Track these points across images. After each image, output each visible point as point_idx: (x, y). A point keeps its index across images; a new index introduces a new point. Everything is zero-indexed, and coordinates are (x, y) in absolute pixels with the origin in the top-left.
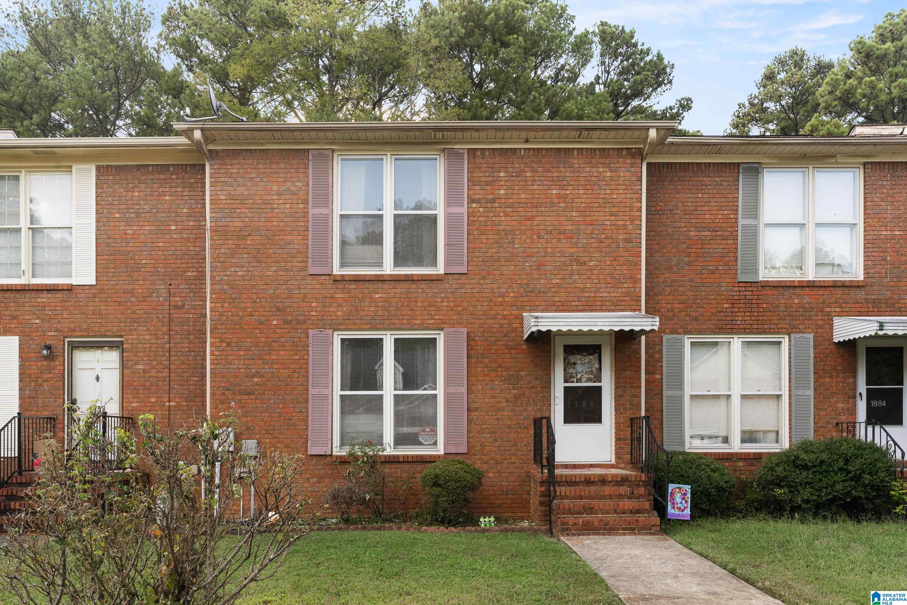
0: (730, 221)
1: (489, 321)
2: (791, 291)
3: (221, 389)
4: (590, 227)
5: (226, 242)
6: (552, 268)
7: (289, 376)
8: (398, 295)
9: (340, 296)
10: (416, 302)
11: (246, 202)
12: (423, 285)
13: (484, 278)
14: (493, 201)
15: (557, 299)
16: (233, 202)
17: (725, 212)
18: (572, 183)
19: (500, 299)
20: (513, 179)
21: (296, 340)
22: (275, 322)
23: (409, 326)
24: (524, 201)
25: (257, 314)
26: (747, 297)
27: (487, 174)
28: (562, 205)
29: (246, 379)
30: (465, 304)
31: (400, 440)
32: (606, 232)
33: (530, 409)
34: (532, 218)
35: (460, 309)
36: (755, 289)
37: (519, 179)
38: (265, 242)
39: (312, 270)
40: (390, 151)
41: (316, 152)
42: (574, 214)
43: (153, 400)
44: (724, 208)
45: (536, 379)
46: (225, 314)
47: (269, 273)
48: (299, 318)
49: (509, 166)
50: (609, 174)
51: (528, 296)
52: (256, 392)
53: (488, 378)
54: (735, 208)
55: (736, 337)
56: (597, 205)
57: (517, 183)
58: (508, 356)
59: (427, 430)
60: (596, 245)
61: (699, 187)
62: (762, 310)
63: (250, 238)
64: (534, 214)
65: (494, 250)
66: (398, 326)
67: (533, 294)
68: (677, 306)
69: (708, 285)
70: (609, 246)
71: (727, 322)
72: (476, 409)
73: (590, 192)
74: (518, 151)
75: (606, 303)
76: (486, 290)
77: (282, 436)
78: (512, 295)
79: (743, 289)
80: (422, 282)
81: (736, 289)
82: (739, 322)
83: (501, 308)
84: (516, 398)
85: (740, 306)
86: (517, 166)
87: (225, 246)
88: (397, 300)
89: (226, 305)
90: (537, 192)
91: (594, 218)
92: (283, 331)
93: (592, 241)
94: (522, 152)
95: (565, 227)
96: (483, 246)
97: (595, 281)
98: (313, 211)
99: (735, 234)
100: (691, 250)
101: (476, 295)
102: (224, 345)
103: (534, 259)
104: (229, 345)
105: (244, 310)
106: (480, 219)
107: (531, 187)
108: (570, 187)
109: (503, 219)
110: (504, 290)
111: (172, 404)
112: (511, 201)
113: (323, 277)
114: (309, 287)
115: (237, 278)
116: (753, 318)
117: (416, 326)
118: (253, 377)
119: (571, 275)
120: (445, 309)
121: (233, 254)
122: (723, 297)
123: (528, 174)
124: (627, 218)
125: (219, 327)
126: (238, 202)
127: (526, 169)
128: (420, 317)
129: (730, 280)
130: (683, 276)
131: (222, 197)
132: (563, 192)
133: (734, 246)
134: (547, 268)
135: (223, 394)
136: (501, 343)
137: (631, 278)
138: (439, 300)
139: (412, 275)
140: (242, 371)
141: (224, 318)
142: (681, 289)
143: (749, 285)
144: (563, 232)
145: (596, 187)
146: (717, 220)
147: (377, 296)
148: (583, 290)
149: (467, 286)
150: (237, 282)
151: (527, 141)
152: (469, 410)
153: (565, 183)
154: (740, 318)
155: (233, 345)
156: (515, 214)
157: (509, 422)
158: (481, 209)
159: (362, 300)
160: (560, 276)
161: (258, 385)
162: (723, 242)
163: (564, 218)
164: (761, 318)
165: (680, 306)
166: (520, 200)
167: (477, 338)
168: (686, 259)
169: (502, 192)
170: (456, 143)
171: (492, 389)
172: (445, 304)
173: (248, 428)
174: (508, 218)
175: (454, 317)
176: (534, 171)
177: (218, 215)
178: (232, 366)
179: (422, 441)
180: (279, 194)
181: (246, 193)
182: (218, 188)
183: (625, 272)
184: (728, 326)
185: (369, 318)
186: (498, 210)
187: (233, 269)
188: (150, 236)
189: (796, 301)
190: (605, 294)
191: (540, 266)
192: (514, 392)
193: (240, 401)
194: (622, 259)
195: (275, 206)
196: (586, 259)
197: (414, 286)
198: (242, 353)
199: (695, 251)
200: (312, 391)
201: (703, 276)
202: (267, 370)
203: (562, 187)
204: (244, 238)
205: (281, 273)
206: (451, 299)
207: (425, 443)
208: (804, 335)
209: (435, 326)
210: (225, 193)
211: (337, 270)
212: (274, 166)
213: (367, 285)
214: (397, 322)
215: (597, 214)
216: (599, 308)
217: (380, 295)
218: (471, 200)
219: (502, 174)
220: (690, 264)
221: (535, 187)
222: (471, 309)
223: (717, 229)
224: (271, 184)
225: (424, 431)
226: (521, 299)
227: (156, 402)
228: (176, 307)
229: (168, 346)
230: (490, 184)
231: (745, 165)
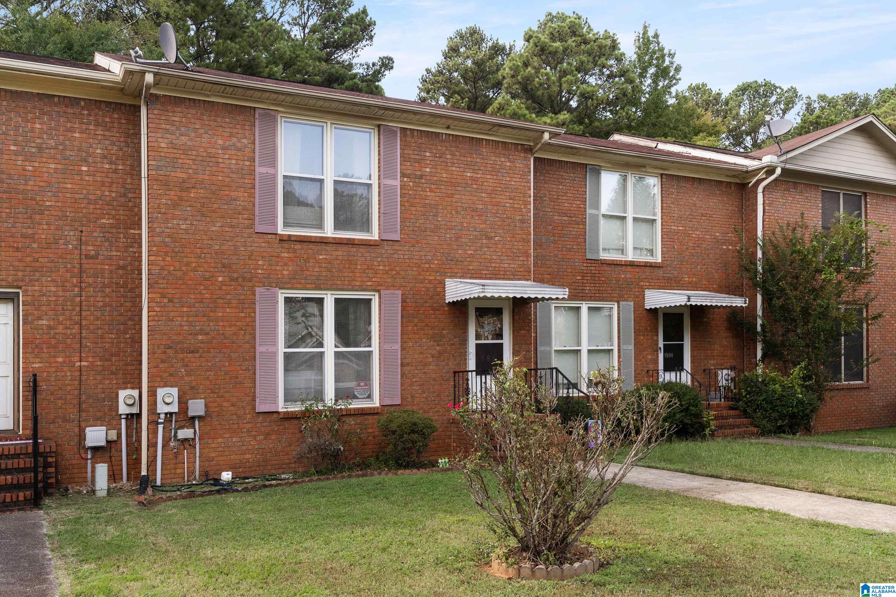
0: (581, 209)
1: (417, 285)
2: (619, 268)
3: (162, 347)
4: (496, 208)
5: (168, 193)
6: (467, 240)
7: (235, 334)
8: (340, 258)
9: (286, 255)
10: (356, 264)
11: (189, 153)
12: (362, 250)
13: (413, 246)
14: (421, 177)
15: (471, 268)
16: (175, 151)
17: (578, 202)
18: (482, 168)
19: (427, 266)
20: (437, 159)
21: (242, 297)
22: (220, 279)
23: (350, 287)
24: (445, 180)
25: (202, 269)
26: (592, 272)
27: (416, 152)
28: (475, 186)
29: (190, 337)
30: (397, 268)
31: (340, 395)
32: (507, 212)
33: (450, 363)
34: (451, 196)
35: (394, 272)
36: (597, 265)
37: (441, 160)
38: (209, 196)
39: (259, 228)
40: (329, 119)
41: (262, 111)
42: (483, 195)
43: (60, 360)
44: (576, 199)
45: (455, 337)
46: (167, 268)
47: (214, 229)
48: (245, 275)
49: (434, 147)
50: (508, 164)
51: (449, 264)
52: (201, 351)
53: (417, 336)
54: (584, 200)
55: (584, 303)
56: (500, 189)
57: (440, 163)
58: (433, 316)
59: (361, 384)
60: (500, 223)
61: (560, 180)
62: (601, 282)
63: (193, 190)
64: (453, 192)
65: (422, 221)
66: (340, 287)
67: (453, 263)
68: (546, 276)
69: (567, 260)
70: (509, 225)
71: (579, 291)
72: (408, 364)
73: (495, 177)
74: (441, 135)
75: (508, 273)
76: (416, 257)
77: (227, 395)
78: (436, 262)
79: (589, 265)
80: (362, 246)
81: (585, 265)
82: (587, 291)
83: (428, 274)
84: (440, 353)
85: (587, 278)
86: (439, 148)
87: (167, 197)
88: (339, 262)
89: (168, 259)
90: (455, 173)
91: (498, 200)
92: (229, 288)
93: (497, 219)
94: (444, 136)
95: (476, 206)
96: (412, 216)
97: (499, 254)
98: (260, 170)
99: (584, 220)
100: (555, 231)
101: (407, 261)
102: (166, 300)
103: (453, 232)
104: (170, 301)
105: (188, 264)
106: (411, 192)
107: (451, 168)
108: (481, 172)
109: (429, 194)
110: (430, 258)
111: (83, 363)
112: (435, 178)
113: (269, 236)
114: (256, 245)
115: (180, 231)
116: (596, 288)
117: (357, 287)
118: (197, 334)
119: (481, 247)
120: (381, 272)
121: (175, 205)
122: (576, 271)
123: (449, 157)
124: (521, 202)
125: (160, 282)
126: (181, 152)
127: (447, 152)
128: (359, 279)
129: (580, 257)
130: (550, 252)
131: (163, 145)
132: (475, 175)
133: (583, 230)
134: (464, 240)
135: (165, 352)
136: (428, 305)
137: (525, 252)
138: (376, 263)
139: (354, 239)
140: (185, 328)
141: (166, 272)
142: (548, 263)
143: (593, 262)
144: (475, 210)
145: (499, 174)
146: (572, 209)
147: (321, 257)
148: (490, 261)
149: (400, 252)
150: (180, 236)
151: (448, 128)
152: (402, 365)
153: (476, 168)
154: (588, 288)
155: (175, 300)
156: (438, 191)
157: (434, 376)
158: (411, 184)
159: (307, 261)
160: (473, 248)
161: (202, 343)
162: (576, 226)
163: (476, 198)
164: (601, 289)
165: (548, 277)
166: (442, 179)
167: (408, 300)
168: (552, 238)
169: (428, 170)
170: (391, 121)
171: (420, 346)
172: (381, 268)
173: (192, 388)
174: (433, 194)
175: (389, 280)
176: (453, 155)
177: (159, 164)
178: (174, 323)
179: (358, 395)
180: (224, 148)
181: (189, 143)
182: (159, 135)
183: (521, 247)
184: (580, 295)
185: (314, 278)
186: (425, 185)
187: (175, 222)
188: (55, 175)
189: (623, 276)
190: (506, 265)
191: (458, 238)
192: (438, 348)
193: (183, 359)
194: (519, 236)
195: (220, 160)
196: (493, 234)
197: (355, 250)
198: (185, 309)
199: (558, 232)
200: (260, 349)
201: (564, 253)
202: (213, 328)
203: (474, 171)
204: (188, 190)
205: (227, 229)
206: (386, 264)
207: (360, 397)
208: (628, 303)
209: (373, 287)
210: (166, 141)
211: (281, 230)
212: (219, 119)
213: (311, 246)
214: (339, 282)
215: (500, 197)
216: (502, 276)
217: (324, 257)
218: (403, 175)
219: (428, 154)
220: (555, 242)
221: (454, 169)
222: (403, 273)
223: (572, 215)
224: (216, 137)
225: (359, 385)
226: (444, 266)
227: (64, 362)
228: (88, 257)
229: (78, 299)
230: (418, 161)
231: (590, 167)
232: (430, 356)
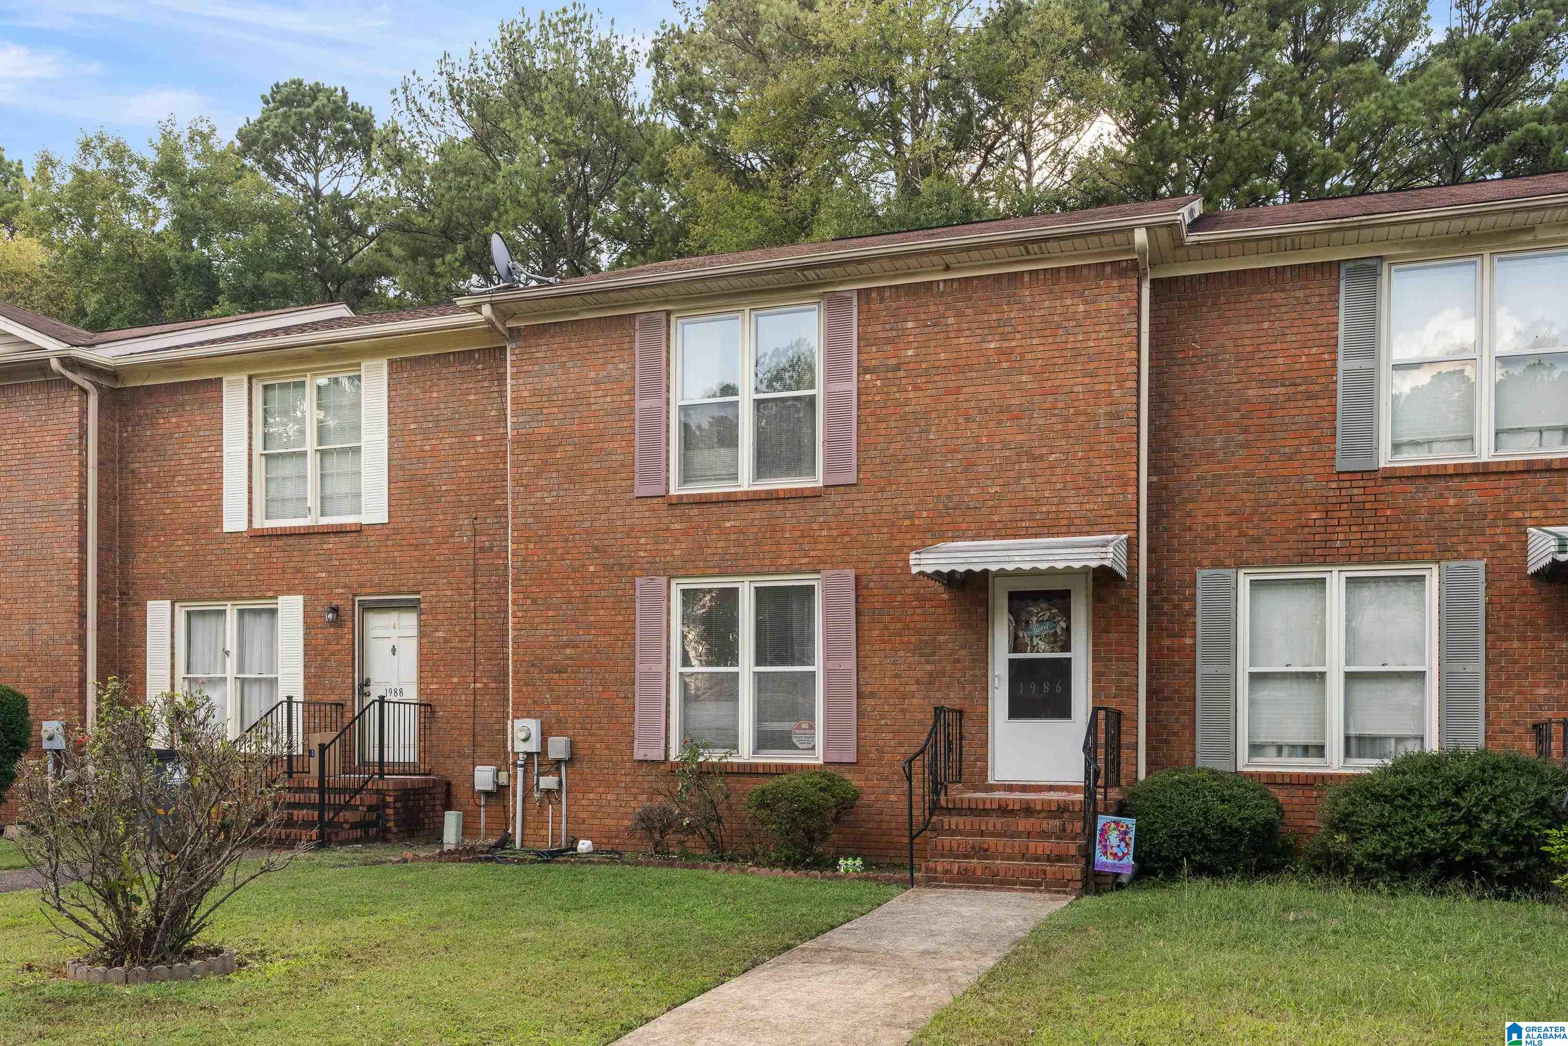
0: (1322, 365)
1: (888, 558)
2: (1442, 483)
3: (525, 664)
4: (1050, 398)
5: (531, 457)
6: (988, 468)
7: (610, 646)
8: (757, 523)
9: (677, 526)
10: (783, 531)
11: (555, 398)
12: (793, 506)
13: (882, 490)
14: (897, 368)
15: (996, 518)
16: (539, 399)
17: (1314, 350)
18: (1020, 328)
19: (907, 522)
20: (927, 330)
21: (620, 593)
22: (592, 569)
23: (773, 569)
24: (944, 363)
25: (570, 557)
26: (1355, 499)
27: (888, 327)
28: (1005, 365)
29: (556, 651)
30: (854, 532)
31: (763, 741)
32: (1076, 404)
33: (952, 695)
34: (958, 390)
35: (847, 539)
36: (1371, 483)
37: (936, 330)
38: (578, 453)
39: (640, 491)
40: (747, 305)
41: (644, 317)
42: (1024, 378)
43: (455, 680)
44: (1310, 344)
45: (963, 647)
46: (530, 558)
47: (584, 498)
48: (624, 561)
49: (922, 310)
50: (1081, 308)
51: (949, 515)
52: (569, 669)
53: (889, 646)
54: (1333, 341)
55: (1335, 569)
56: (1061, 361)
57: (933, 336)
58: (919, 611)
59: (804, 726)
60: (1060, 427)
61: (1265, 311)
62: (1383, 520)
63: (560, 449)
64: (961, 383)
65: (898, 446)
66: (758, 569)
67: (958, 512)
68: (1224, 519)
69: (1282, 479)
70: (1082, 428)
71: (1316, 544)
72: (872, 695)
73: (1050, 340)
74: (935, 286)
75: (1076, 521)
76: (885, 509)
77: (602, 732)
78: (925, 514)
79: (1347, 484)
80: (792, 501)
81: (1334, 485)
82: (1338, 544)
83: (909, 536)
84: (931, 676)
85: (1340, 514)
86: (933, 309)
87: (529, 463)
88: (755, 529)
89: (531, 546)
90: (964, 348)
91: (1058, 382)
92: (603, 580)
93: (1054, 420)
94: (941, 286)
95: (1008, 401)
96: (882, 439)
97: (1058, 486)
98: (641, 404)
99: (1331, 387)
100: (1250, 422)
101: (871, 517)
102: (529, 602)
103: (960, 456)
104: (534, 602)
105: (553, 551)
106: (877, 398)
107: (956, 341)
108: (1018, 336)
109: (912, 395)
110: (912, 508)
111: (477, 685)
112: (924, 365)
113: (655, 501)
114: (637, 515)
115: (544, 507)
116: (1366, 536)
117: (784, 569)
118: (566, 647)
119: (1019, 478)
120: (823, 540)
121: (539, 474)
122: (1308, 501)
123: (951, 321)
124: (1113, 378)
125: (523, 577)
126: (545, 398)
127: (949, 313)
128: (789, 554)
129: (1322, 470)
130: (1235, 468)
131: (525, 394)
132: (1006, 344)
133: (1328, 409)
134: (981, 469)
135: (528, 672)
136: (909, 591)
137: (1119, 477)
138: (815, 526)
139: (777, 491)
140: (551, 638)
141: (529, 564)
142: (1232, 489)
143: (1359, 476)
144: (1006, 410)
145: (1060, 332)
146: (1298, 366)
147: (728, 525)
148: (1038, 502)
149: (857, 504)
150: (545, 513)
151: (948, 268)
152: (859, 695)
153: (1010, 329)
154: (1341, 537)
155: (540, 602)
156: (930, 386)
157: (920, 716)
158: (879, 383)
159: (707, 532)
160: (1001, 482)
161: (571, 659)
162: (1309, 403)
163: (1008, 387)
164: (1382, 535)
165: (1228, 519)
166: (938, 364)
167: (872, 585)
168: (1241, 437)
169: (910, 352)
170: (841, 283)
171: (895, 663)
172: (824, 533)
173: (559, 721)
174: (919, 394)
175: (838, 553)
176: (959, 314)
177: (521, 419)
178: (538, 632)
179: (797, 743)
180: (597, 383)
181: (555, 385)
182: (523, 381)
183: (1109, 468)
184: (1318, 552)
185: (716, 558)
186: (904, 381)
187: (539, 495)
188: (451, 452)
189: (1452, 501)
190: (1074, 507)
191: (969, 465)
192: (928, 667)
193: (549, 681)
194: (1104, 447)
195: (592, 400)
196: (1044, 451)
197: (780, 508)
198: (551, 613)
199: (1256, 422)
200: (640, 667)
201: (1273, 465)
202: (583, 638)
203: (1004, 337)
204: (552, 449)
205: (600, 497)
206: (833, 525)
207: (801, 746)
208: (1465, 563)
209: (810, 567)
210: (528, 387)
211: (674, 491)
212: (590, 343)
213: (714, 509)
214: (756, 563)
215: (1061, 375)
216: (1064, 529)
217: (733, 523)
218: (863, 370)
219: (910, 325)
220: (1247, 445)
221: (962, 340)
222: (863, 538)
223: (1298, 381)
224: (586, 369)
225: (799, 728)
226: (939, 521)
227: (459, 683)
228: (483, 549)
229: (472, 604)
230: (889, 341)
231: (1350, 265)
232: (913, 681)
